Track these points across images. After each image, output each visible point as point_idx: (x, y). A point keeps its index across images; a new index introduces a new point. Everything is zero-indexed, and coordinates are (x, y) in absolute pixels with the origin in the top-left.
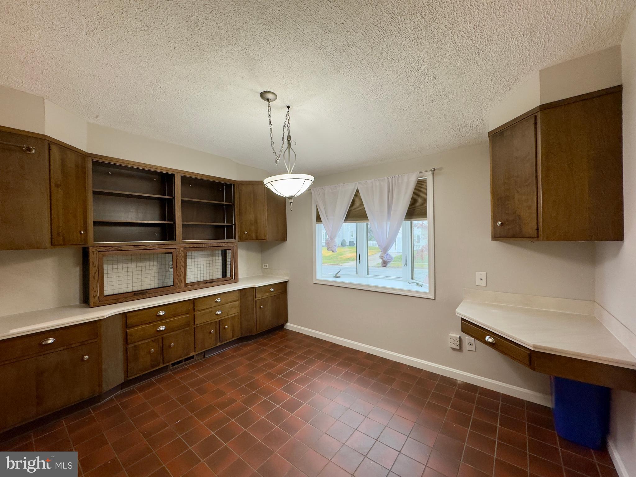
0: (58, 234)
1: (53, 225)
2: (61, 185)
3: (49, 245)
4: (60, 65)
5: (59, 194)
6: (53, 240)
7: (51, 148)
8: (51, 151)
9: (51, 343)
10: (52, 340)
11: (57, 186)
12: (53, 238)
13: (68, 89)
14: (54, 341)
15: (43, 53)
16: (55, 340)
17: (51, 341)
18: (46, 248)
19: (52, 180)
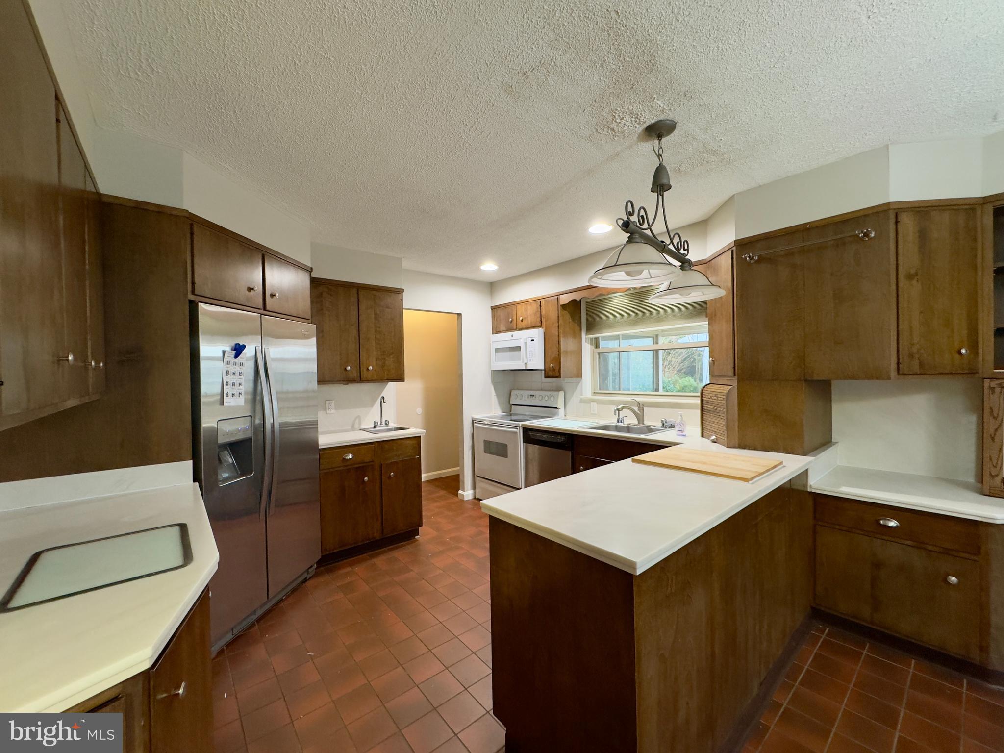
0: (911, 356)
1: (900, 344)
2: (917, 275)
3: (893, 373)
4: (873, 89)
5: (913, 291)
6: (901, 366)
7: (899, 220)
8: (898, 224)
9: (892, 527)
10: (895, 523)
11: (910, 277)
12: (900, 364)
13: (908, 111)
14: (897, 526)
15: (842, 93)
16: (899, 525)
17: (893, 523)
18: (889, 378)
19: (900, 268)
